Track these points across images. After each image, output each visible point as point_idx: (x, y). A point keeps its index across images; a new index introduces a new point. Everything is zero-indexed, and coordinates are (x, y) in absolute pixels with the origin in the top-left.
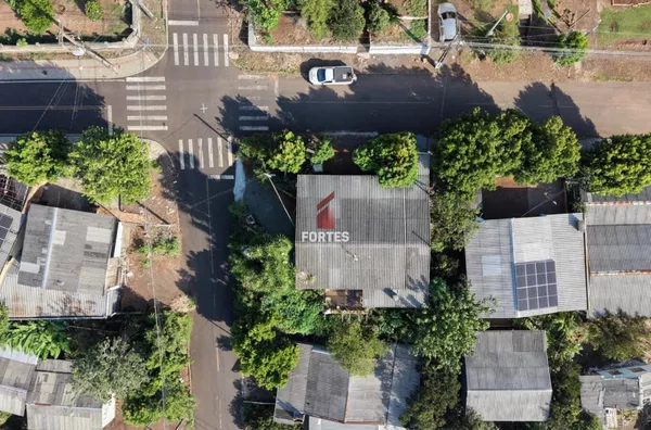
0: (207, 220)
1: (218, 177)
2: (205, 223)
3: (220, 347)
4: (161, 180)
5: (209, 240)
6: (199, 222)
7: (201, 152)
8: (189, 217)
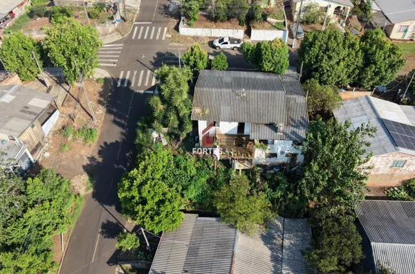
0: (125, 119)
1: (142, 92)
2: (123, 122)
3: (102, 233)
4: (100, 93)
5: (122, 133)
6: (119, 120)
7: (134, 78)
8: (112, 117)
